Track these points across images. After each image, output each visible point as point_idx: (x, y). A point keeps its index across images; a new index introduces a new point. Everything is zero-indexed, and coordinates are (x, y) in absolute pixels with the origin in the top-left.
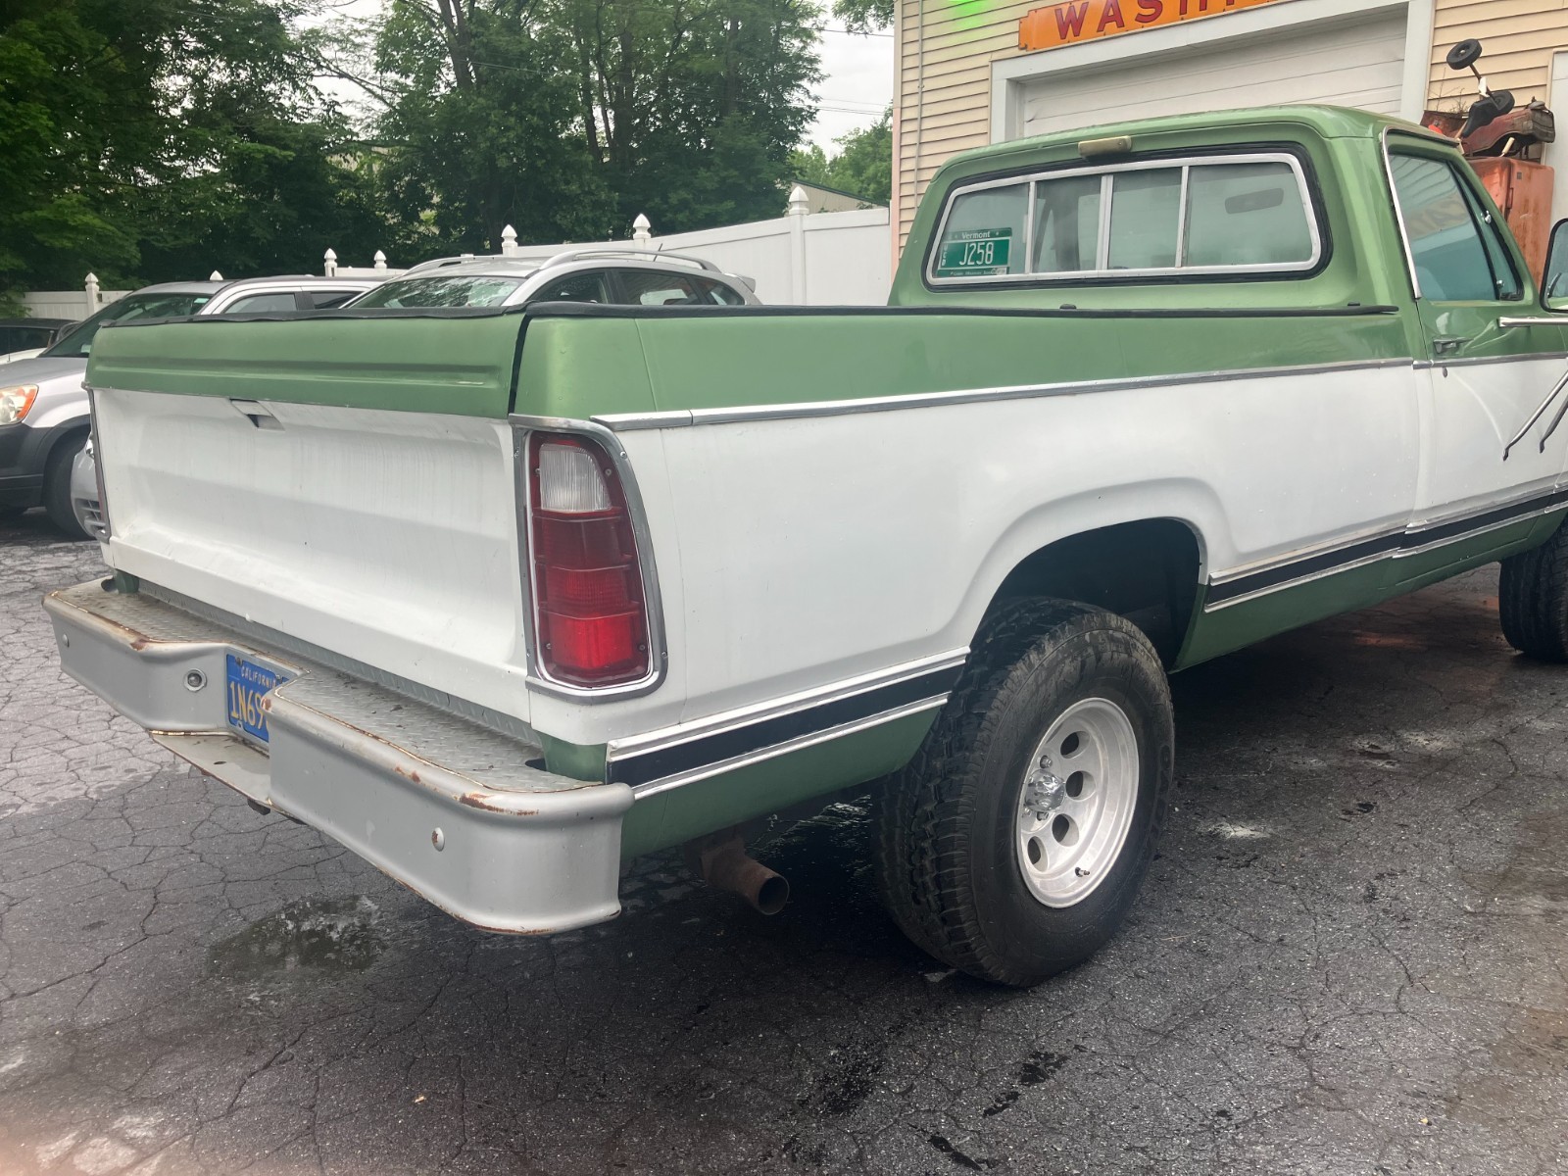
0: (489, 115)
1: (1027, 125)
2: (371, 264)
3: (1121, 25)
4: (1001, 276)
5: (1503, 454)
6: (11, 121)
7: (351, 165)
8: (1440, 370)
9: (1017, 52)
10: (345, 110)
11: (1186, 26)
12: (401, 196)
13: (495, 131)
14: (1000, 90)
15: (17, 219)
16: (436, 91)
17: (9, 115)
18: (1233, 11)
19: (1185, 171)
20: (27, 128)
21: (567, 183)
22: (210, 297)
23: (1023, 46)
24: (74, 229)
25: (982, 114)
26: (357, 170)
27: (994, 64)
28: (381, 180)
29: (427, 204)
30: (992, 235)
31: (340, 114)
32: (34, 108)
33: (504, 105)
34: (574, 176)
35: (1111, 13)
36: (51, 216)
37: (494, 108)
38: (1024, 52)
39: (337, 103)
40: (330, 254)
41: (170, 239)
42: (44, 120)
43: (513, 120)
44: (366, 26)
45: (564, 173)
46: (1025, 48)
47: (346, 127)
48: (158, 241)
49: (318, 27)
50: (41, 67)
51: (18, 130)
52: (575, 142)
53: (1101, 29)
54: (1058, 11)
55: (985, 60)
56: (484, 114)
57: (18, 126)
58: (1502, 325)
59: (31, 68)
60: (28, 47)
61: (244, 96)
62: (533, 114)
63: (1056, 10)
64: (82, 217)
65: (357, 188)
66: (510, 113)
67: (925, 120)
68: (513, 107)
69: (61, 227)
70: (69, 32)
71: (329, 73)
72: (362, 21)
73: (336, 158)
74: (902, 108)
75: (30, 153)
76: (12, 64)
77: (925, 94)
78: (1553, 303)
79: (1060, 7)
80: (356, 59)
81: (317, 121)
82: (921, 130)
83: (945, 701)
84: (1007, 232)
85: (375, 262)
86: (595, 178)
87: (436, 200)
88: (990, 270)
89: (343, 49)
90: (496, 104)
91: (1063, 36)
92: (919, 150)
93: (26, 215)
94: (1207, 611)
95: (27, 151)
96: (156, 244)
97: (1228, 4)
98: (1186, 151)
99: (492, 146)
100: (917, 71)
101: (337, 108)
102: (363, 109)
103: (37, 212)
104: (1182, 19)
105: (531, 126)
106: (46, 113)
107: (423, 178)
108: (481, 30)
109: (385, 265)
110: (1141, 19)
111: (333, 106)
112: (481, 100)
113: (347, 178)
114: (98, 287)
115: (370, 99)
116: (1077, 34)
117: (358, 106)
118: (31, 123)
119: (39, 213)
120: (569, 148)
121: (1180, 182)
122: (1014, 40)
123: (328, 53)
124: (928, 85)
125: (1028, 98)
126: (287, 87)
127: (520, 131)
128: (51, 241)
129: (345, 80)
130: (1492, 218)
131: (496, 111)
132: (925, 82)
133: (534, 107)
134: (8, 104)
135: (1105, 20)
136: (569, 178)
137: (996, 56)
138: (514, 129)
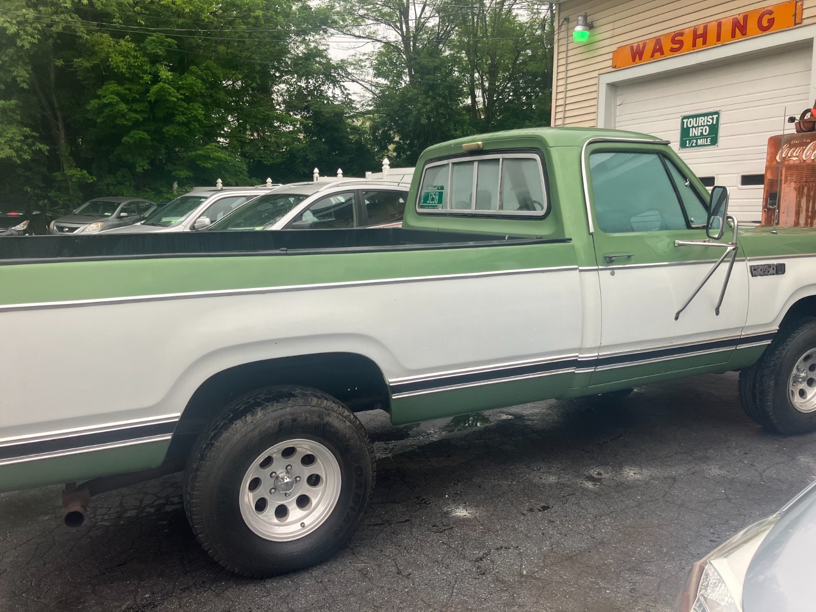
0: (418, 98)
1: (618, 107)
2: (336, 175)
3: (662, 53)
4: (440, 210)
5: (674, 316)
6: (187, 112)
7: (358, 123)
8: (609, 272)
9: (611, 69)
10: (353, 97)
11: (695, 54)
12: (379, 138)
13: (420, 106)
14: (603, 89)
15: (190, 155)
16: (400, 86)
17: (186, 109)
18: (720, 45)
19: (501, 160)
20: (193, 114)
21: (456, 130)
22: (206, 198)
23: (614, 66)
24: (213, 159)
25: (594, 102)
26: (360, 126)
27: (601, 76)
28: (370, 130)
29: (391, 141)
30: (438, 189)
31: (350, 99)
32: (196, 105)
33: (426, 93)
34: (459, 127)
35: (658, 47)
36: (203, 153)
37: (421, 94)
38: (614, 69)
39: (349, 94)
40: (316, 170)
41: (271, 160)
42: (201, 112)
43: (429, 99)
44: (366, 57)
45: (455, 125)
46: (615, 67)
47: (353, 105)
48: (266, 161)
49: (345, 58)
50: (199, 86)
51: (190, 116)
52: (468, 109)
53: (652, 56)
54: (632, 48)
55: (595, 74)
56: (416, 97)
57: (189, 114)
58: (676, 245)
59: (195, 88)
60: (194, 78)
61: (311, 93)
62: (440, 97)
63: (631, 47)
64: (216, 153)
65: (359, 134)
66: (429, 97)
67: (567, 106)
68: (430, 94)
69: (207, 158)
70: (214, 71)
71: (348, 80)
72: (364, 54)
73: (350, 121)
74: (556, 99)
75: (194, 126)
76: (187, 86)
77: (568, 92)
78: (711, 233)
79: (632, 45)
80: (361, 73)
81: (340, 103)
82: (565, 111)
83: (170, 437)
84: (442, 188)
85: (337, 174)
86: (471, 127)
87: (397, 139)
88: (437, 206)
89: (355, 68)
90: (422, 92)
91: (634, 60)
92: (563, 121)
93: (193, 153)
94: (393, 398)
95: (193, 125)
96: (265, 162)
97: (717, 41)
98: (501, 151)
99: (419, 113)
100: (564, 80)
101: (350, 97)
102: (361, 96)
103: (197, 152)
104: (694, 50)
105: (438, 102)
106: (202, 108)
107: (390, 128)
108: (416, 56)
109: (342, 176)
110: (673, 50)
111: (347, 96)
112: (415, 91)
113: (355, 130)
114: (222, 185)
115: (364, 91)
116: (640, 59)
117: (359, 95)
118: (195, 112)
119: (198, 152)
120: (464, 112)
121: (499, 165)
122: (610, 63)
123: (350, 70)
124: (570, 87)
125: (619, 93)
126: (331, 87)
127: (433, 106)
128: (203, 164)
129: (355, 83)
130: (690, 183)
131: (421, 96)
132: (568, 86)
133: (440, 93)
134: (186, 104)
135: (655, 51)
136: (457, 128)
137: (602, 71)
138: (430, 104)
